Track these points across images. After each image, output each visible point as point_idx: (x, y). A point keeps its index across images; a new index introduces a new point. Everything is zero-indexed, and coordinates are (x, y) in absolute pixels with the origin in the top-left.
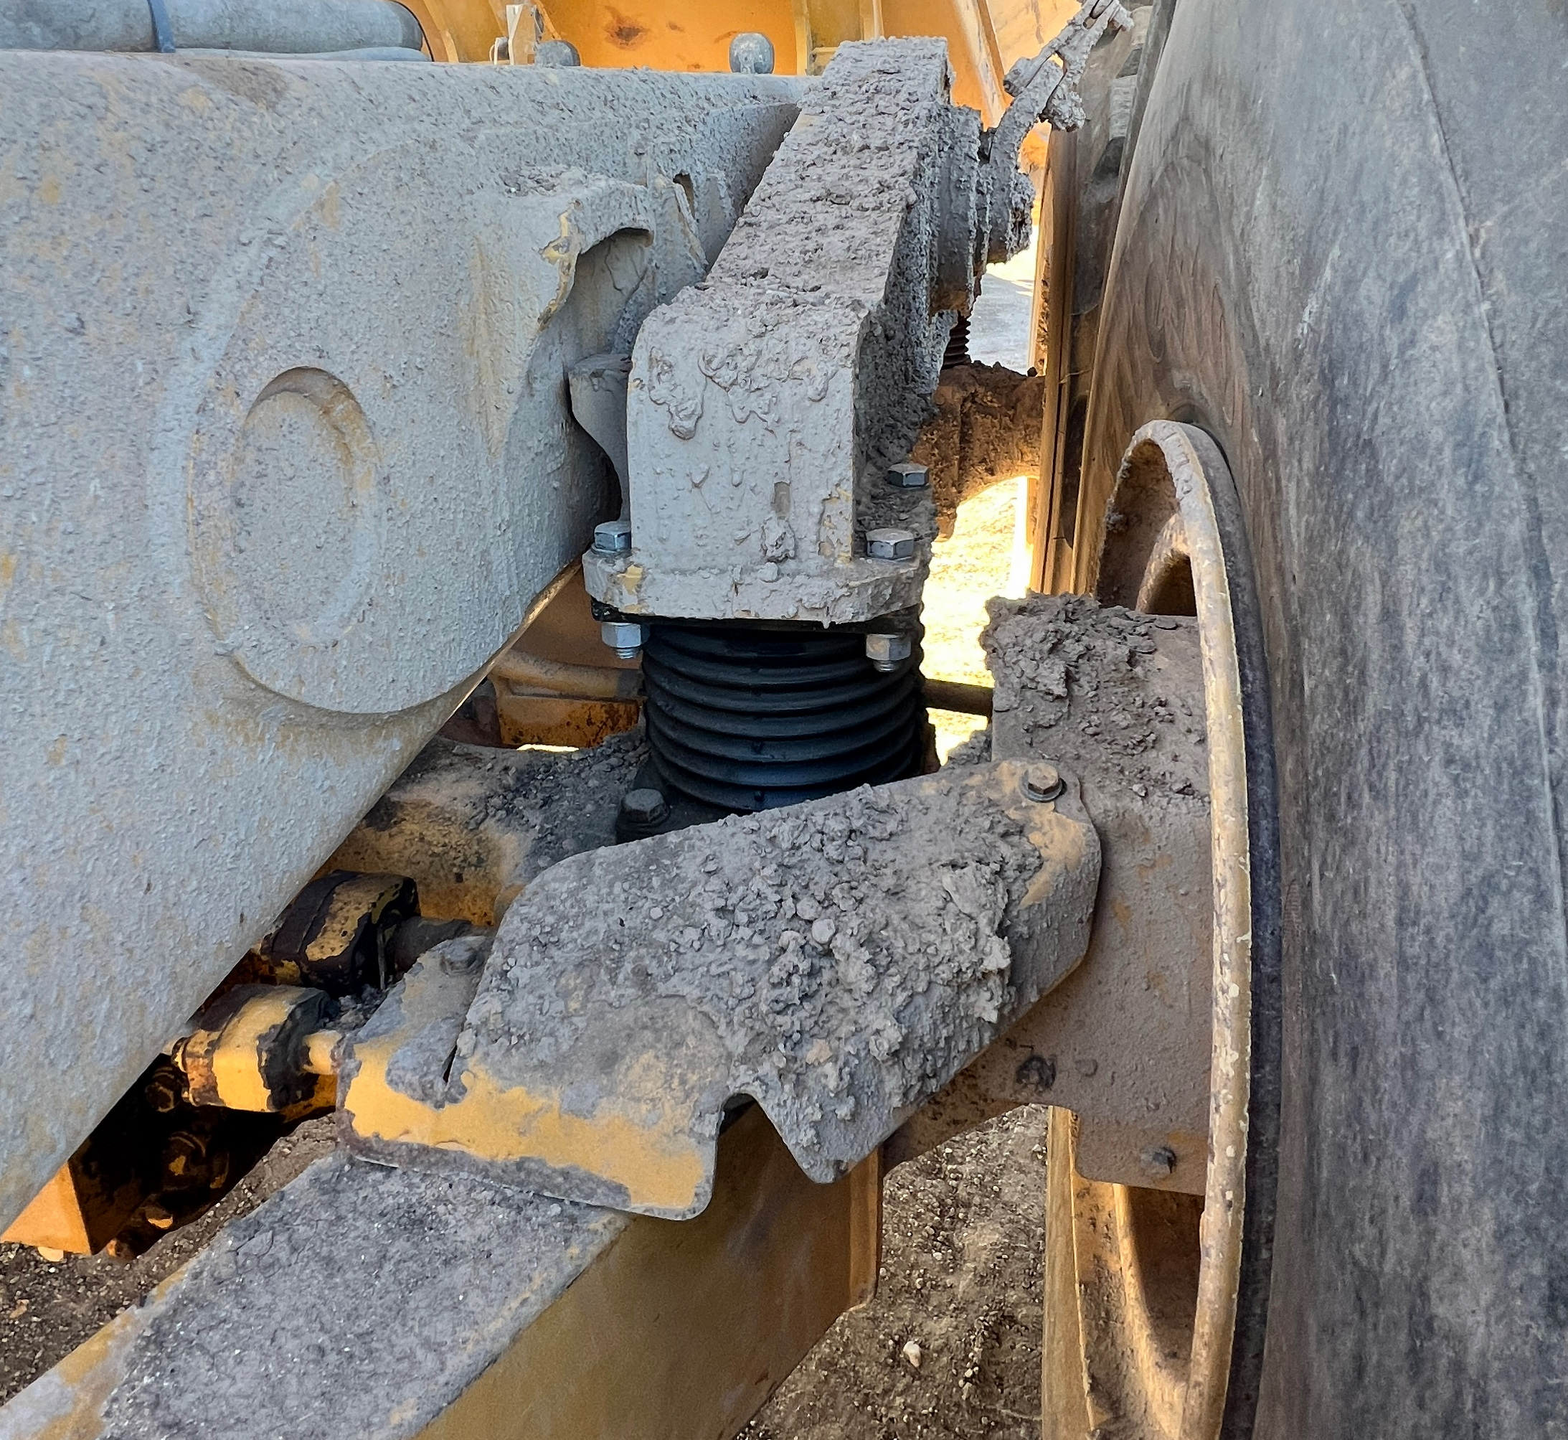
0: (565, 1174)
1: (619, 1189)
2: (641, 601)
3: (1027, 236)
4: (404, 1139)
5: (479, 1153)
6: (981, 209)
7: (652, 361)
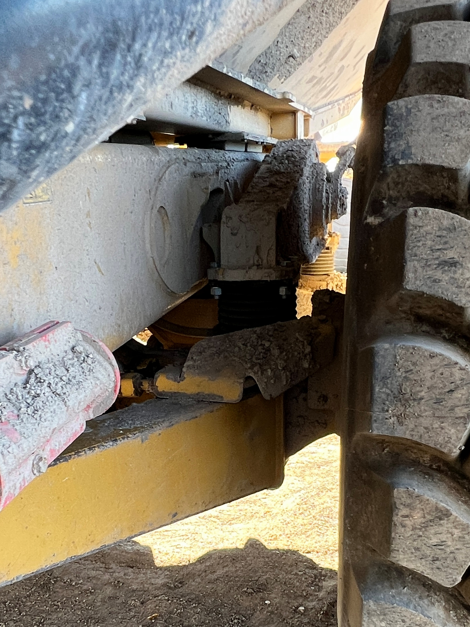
0: (209, 395)
1: (222, 397)
2: (223, 277)
3: (345, 209)
4: (171, 391)
5: (188, 392)
6: (328, 199)
7: (227, 217)
